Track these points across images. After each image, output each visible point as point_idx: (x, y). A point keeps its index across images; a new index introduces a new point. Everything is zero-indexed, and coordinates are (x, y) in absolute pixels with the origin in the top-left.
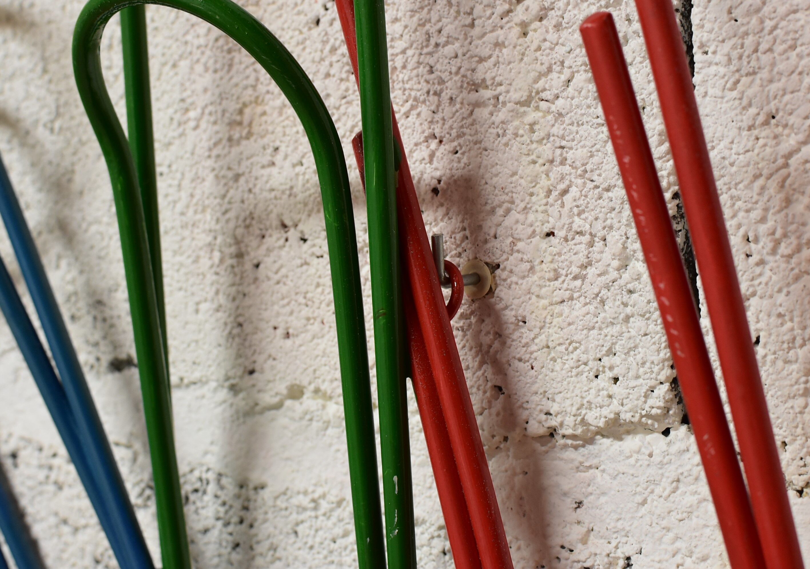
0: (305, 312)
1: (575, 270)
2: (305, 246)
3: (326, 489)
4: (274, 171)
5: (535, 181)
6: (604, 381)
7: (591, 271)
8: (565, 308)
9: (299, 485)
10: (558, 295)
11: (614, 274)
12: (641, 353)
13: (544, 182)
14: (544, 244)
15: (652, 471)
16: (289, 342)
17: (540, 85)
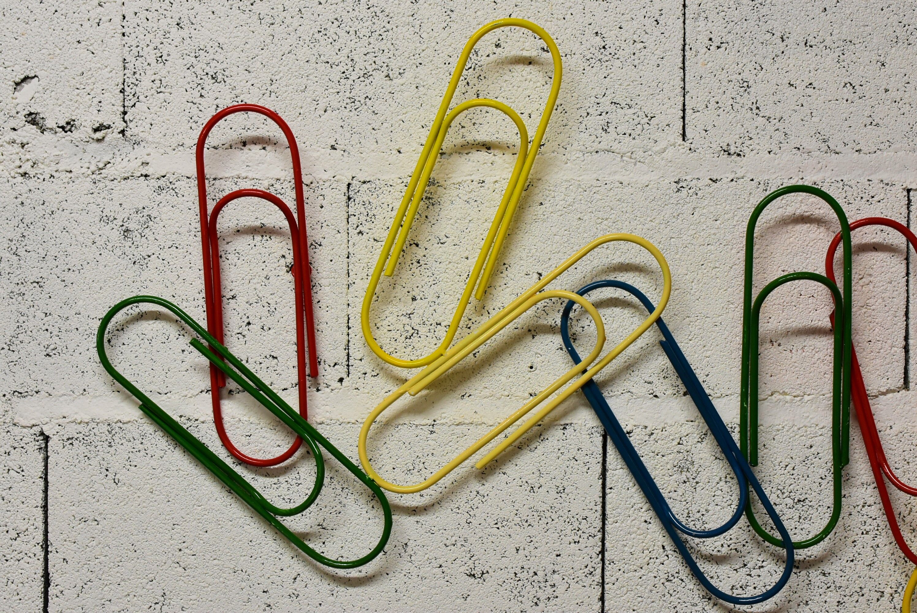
0: (779, 368)
1: (877, 350)
2: (780, 348)
3: (786, 423)
4: (770, 324)
5: (866, 327)
6: (885, 380)
7: (882, 351)
8: (874, 361)
9: (777, 422)
10: (872, 358)
11: (889, 351)
12: (896, 371)
13: (868, 327)
14: (868, 344)
15: (897, 402)
16: (772, 378)
17: (868, 302)
